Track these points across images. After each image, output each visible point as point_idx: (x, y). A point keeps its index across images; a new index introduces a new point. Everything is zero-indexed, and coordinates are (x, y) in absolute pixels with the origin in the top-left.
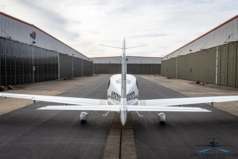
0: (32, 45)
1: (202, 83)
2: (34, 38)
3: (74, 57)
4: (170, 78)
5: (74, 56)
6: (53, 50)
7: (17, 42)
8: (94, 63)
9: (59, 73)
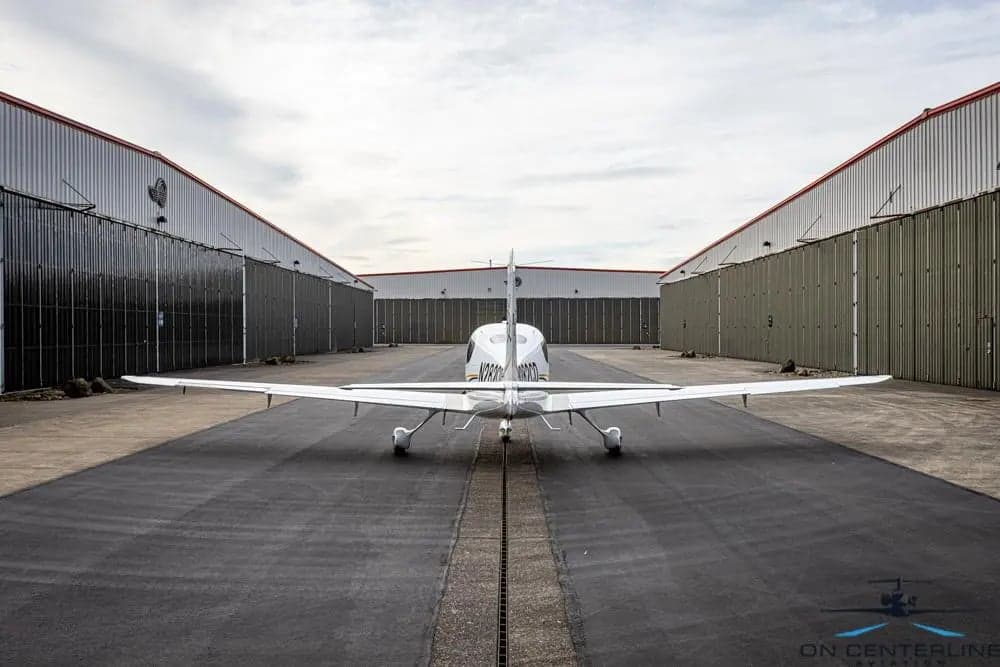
0: (153, 231)
1: (800, 370)
2: (161, 204)
3: (301, 271)
4: (693, 356)
5: (301, 268)
6: (224, 245)
7: (109, 219)
8: (375, 297)
9: (245, 336)
